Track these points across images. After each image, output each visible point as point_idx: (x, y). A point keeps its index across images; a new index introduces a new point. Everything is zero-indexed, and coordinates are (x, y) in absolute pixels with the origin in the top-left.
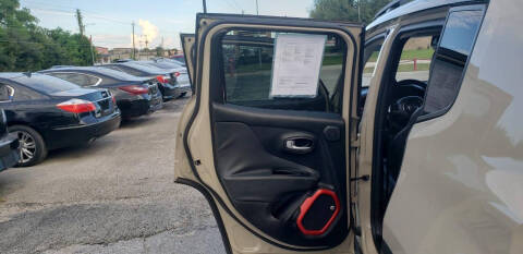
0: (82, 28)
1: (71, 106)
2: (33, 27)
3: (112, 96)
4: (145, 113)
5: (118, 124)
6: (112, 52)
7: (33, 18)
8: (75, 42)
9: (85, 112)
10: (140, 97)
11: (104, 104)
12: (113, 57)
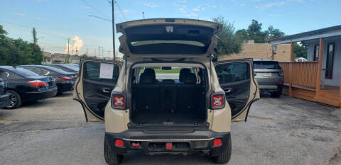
0: (35, 39)
1: (35, 83)
2: (3, 37)
3: (54, 80)
4: (70, 90)
5: (55, 94)
6: (53, 55)
7: (4, 32)
8: (30, 48)
9: (41, 86)
10: (68, 82)
11: (50, 84)
12: (54, 59)
